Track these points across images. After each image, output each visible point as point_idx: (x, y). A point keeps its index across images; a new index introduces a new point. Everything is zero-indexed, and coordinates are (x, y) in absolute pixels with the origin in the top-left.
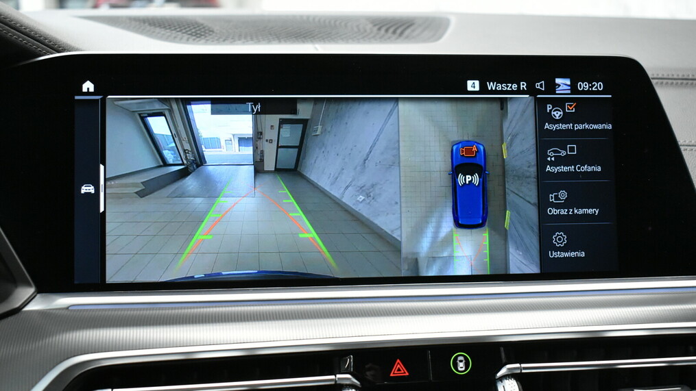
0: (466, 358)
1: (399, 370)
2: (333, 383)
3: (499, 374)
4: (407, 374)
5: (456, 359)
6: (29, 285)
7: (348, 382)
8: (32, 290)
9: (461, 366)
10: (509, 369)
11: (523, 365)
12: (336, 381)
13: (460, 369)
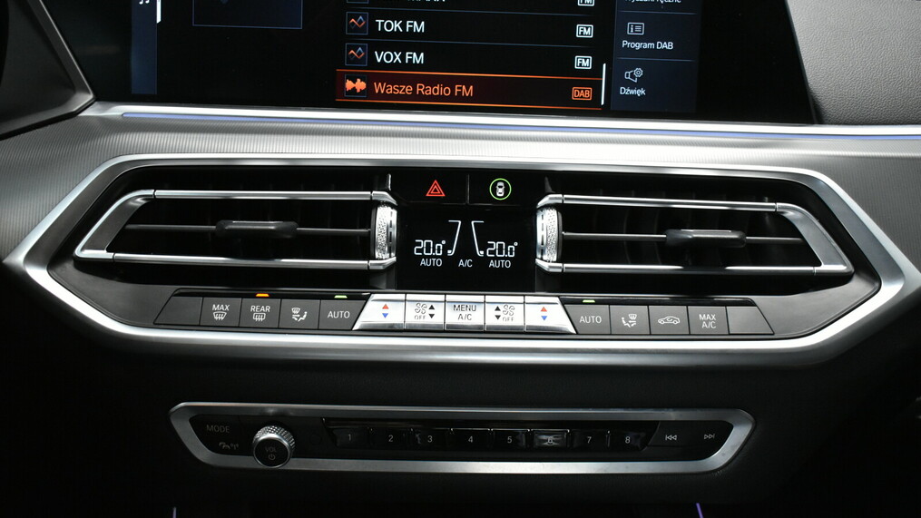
0: (506, 184)
1: (435, 190)
2: (369, 199)
3: (541, 203)
4: (443, 195)
5: (495, 184)
6: (88, 92)
7: (385, 200)
8: (90, 97)
9: (500, 191)
10: (551, 199)
11: (565, 196)
12: (371, 197)
13: (498, 195)
